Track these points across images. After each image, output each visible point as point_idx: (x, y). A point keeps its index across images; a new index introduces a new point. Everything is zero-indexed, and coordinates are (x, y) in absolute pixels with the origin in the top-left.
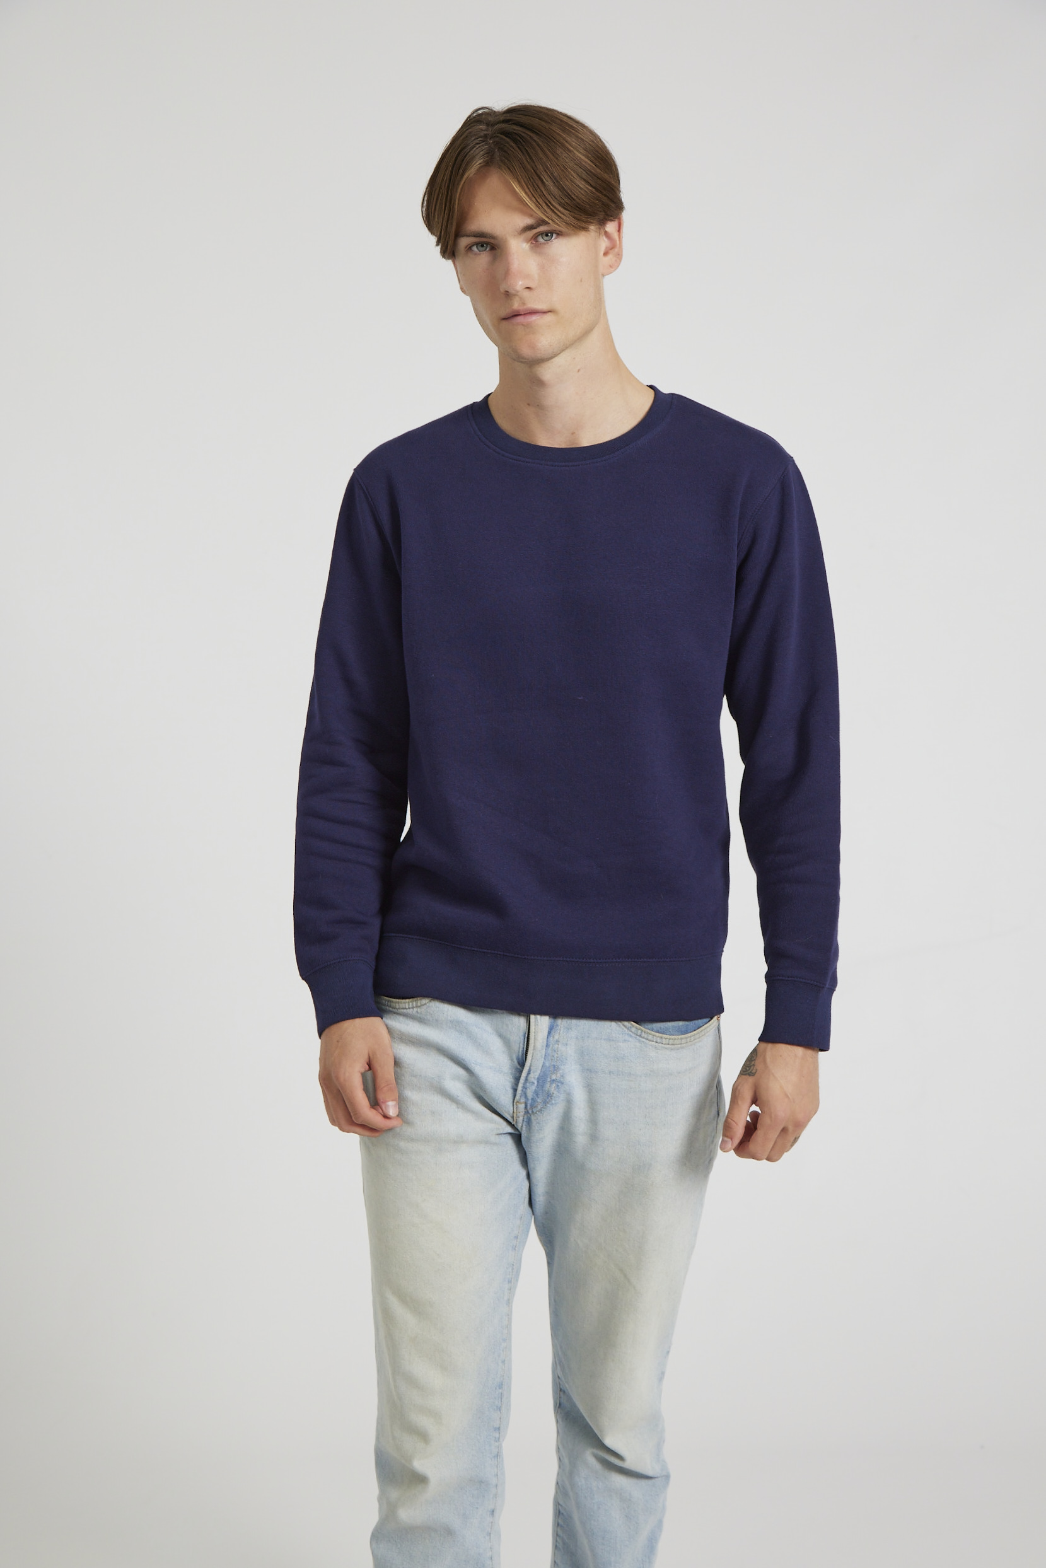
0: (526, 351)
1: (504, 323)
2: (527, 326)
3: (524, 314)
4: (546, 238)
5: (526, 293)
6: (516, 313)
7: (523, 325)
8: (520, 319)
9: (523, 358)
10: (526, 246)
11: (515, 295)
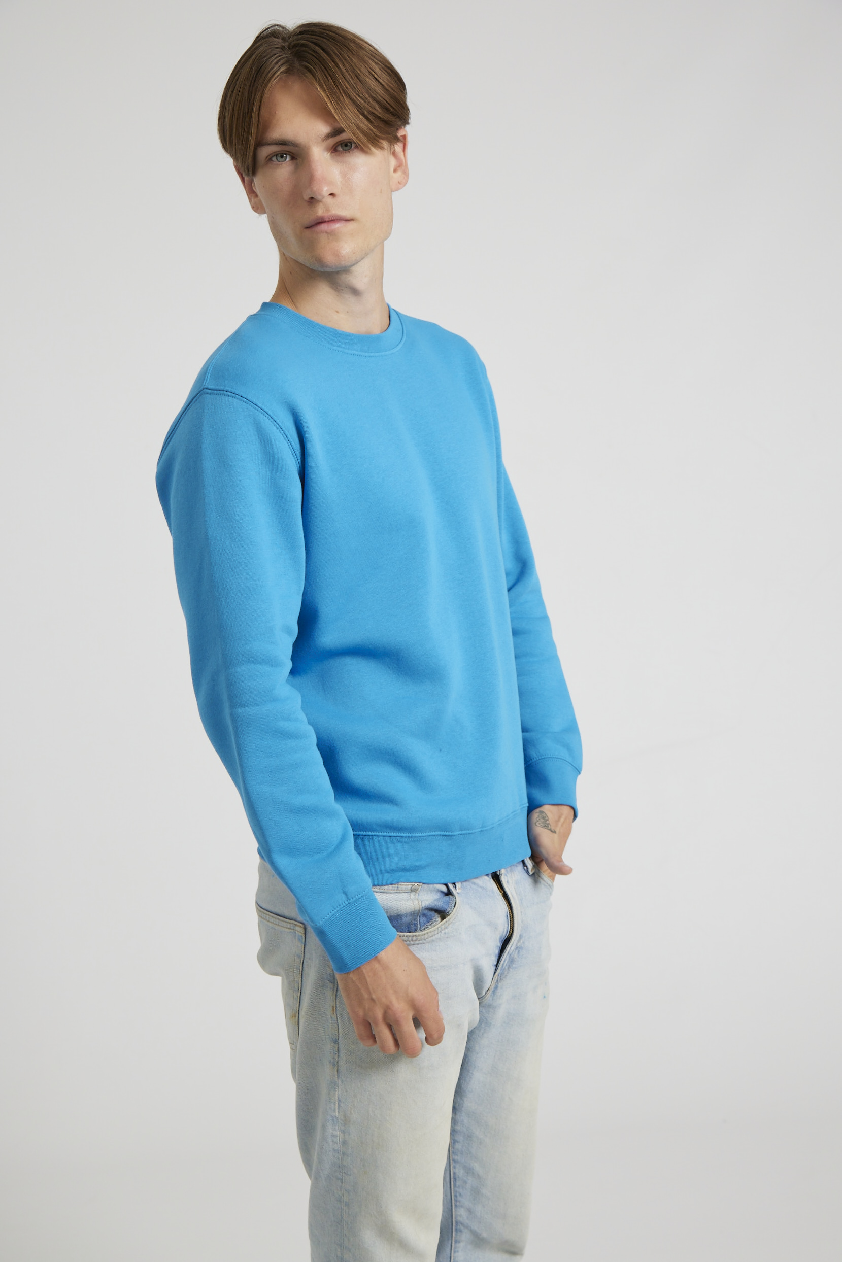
0: (330, 259)
1: (307, 232)
2: (332, 234)
3: (329, 221)
4: (345, 148)
5: (329, 200)
6: (320, 221)
7: (327, 232)
8: (324, 227)
9: (327, 266)
10: (327, 155)
11: (319, 201)
